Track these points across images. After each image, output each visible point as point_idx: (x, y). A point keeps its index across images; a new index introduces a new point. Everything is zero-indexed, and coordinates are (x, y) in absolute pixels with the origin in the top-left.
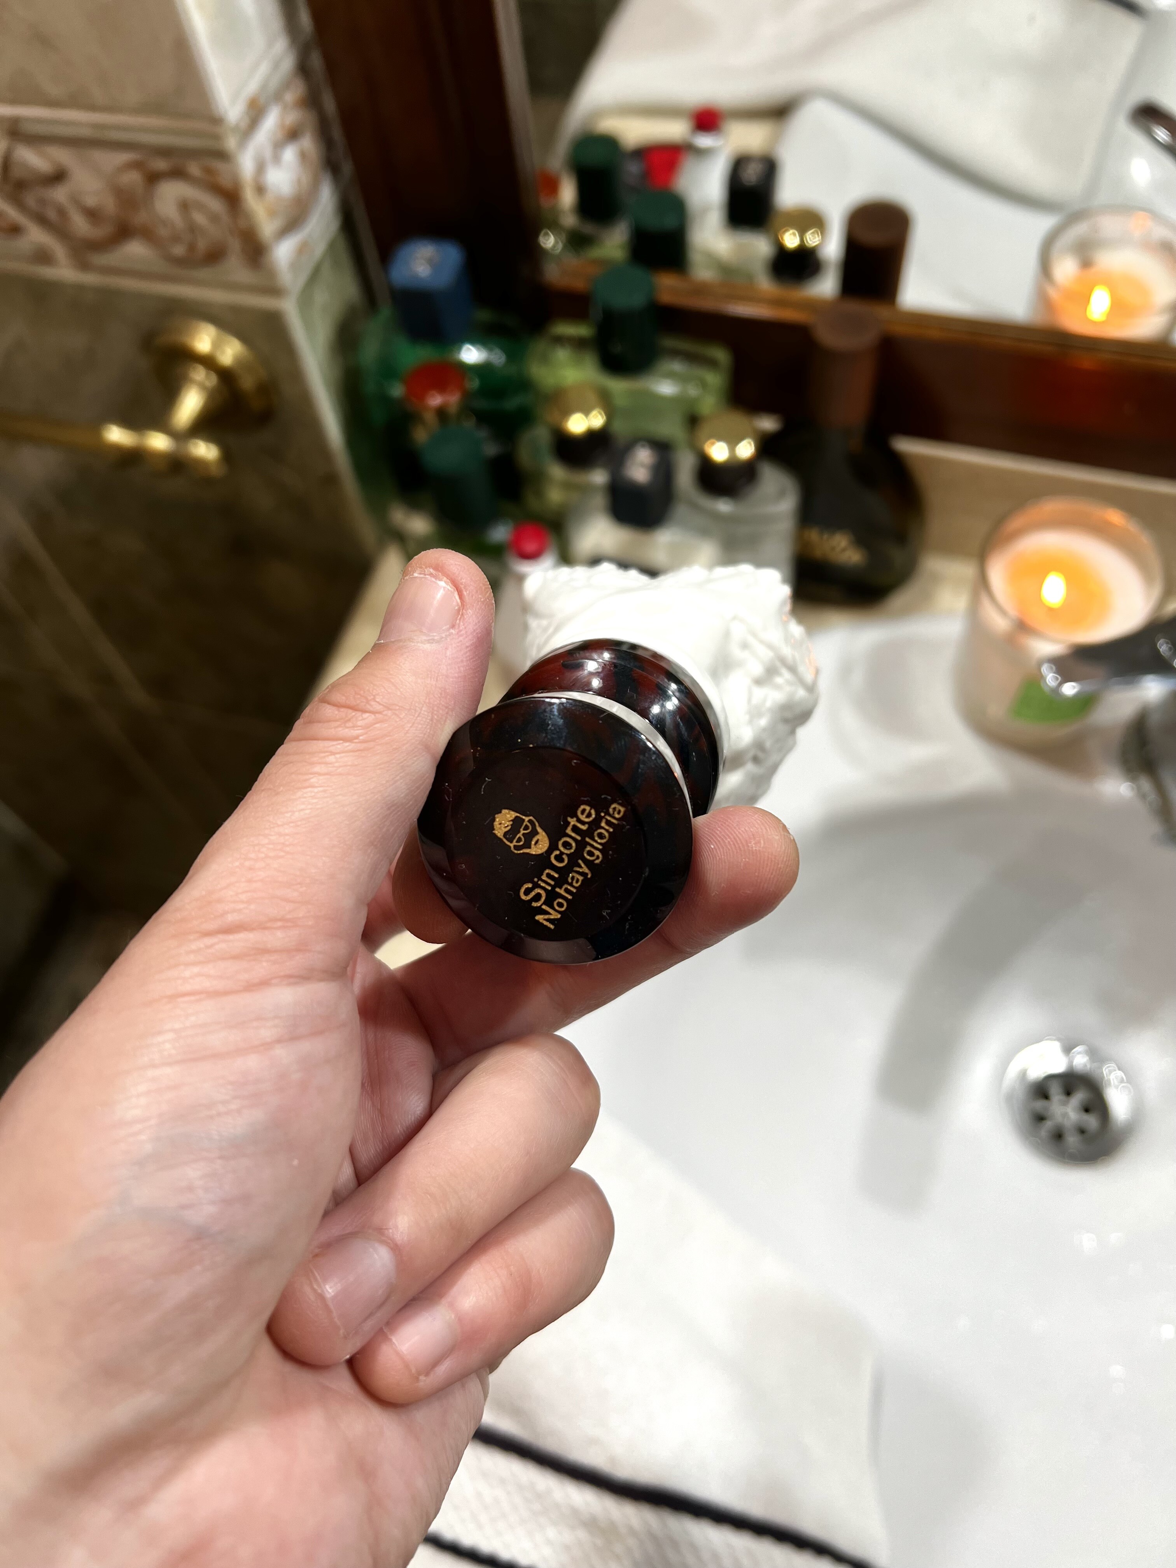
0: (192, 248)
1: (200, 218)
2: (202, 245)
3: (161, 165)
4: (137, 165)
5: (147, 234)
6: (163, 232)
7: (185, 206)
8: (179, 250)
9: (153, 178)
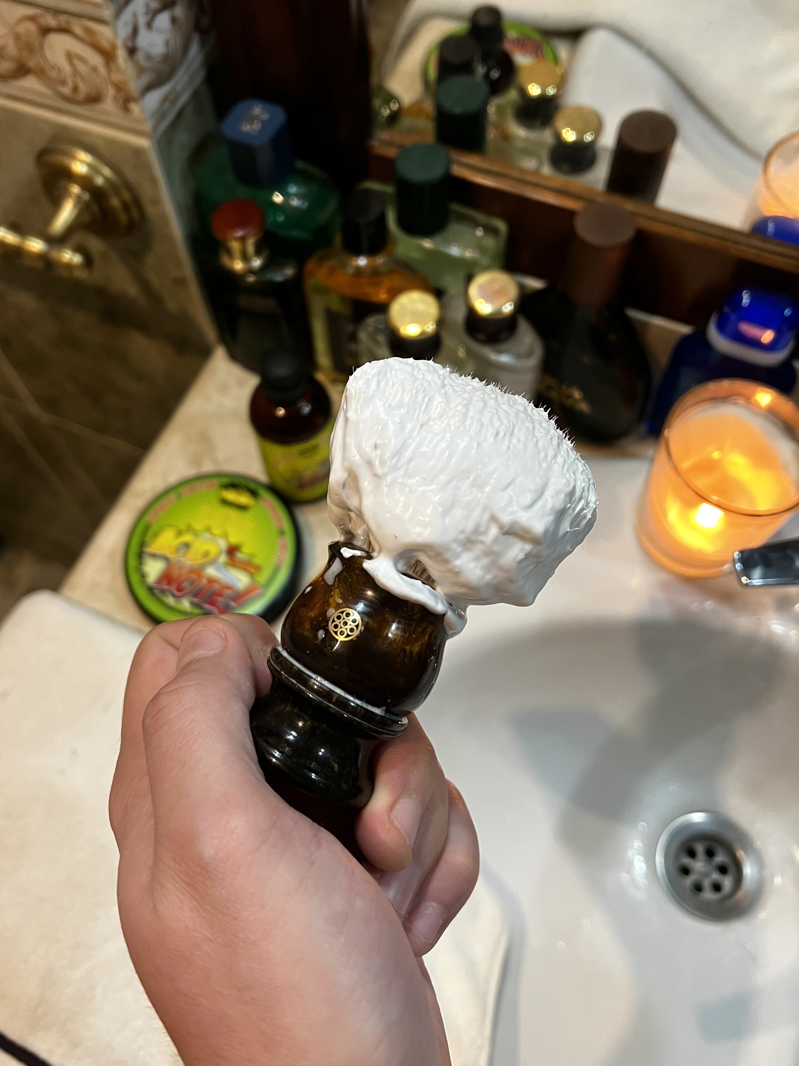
0: (75, 89)
1: (81, 67)
2: (83, 89)
3: (51, 21)
4: (32, 19)
5: (41, 73)
6: (53, 74)
7: (70, 56)
8: (66, 90)
9: (46, 31)
